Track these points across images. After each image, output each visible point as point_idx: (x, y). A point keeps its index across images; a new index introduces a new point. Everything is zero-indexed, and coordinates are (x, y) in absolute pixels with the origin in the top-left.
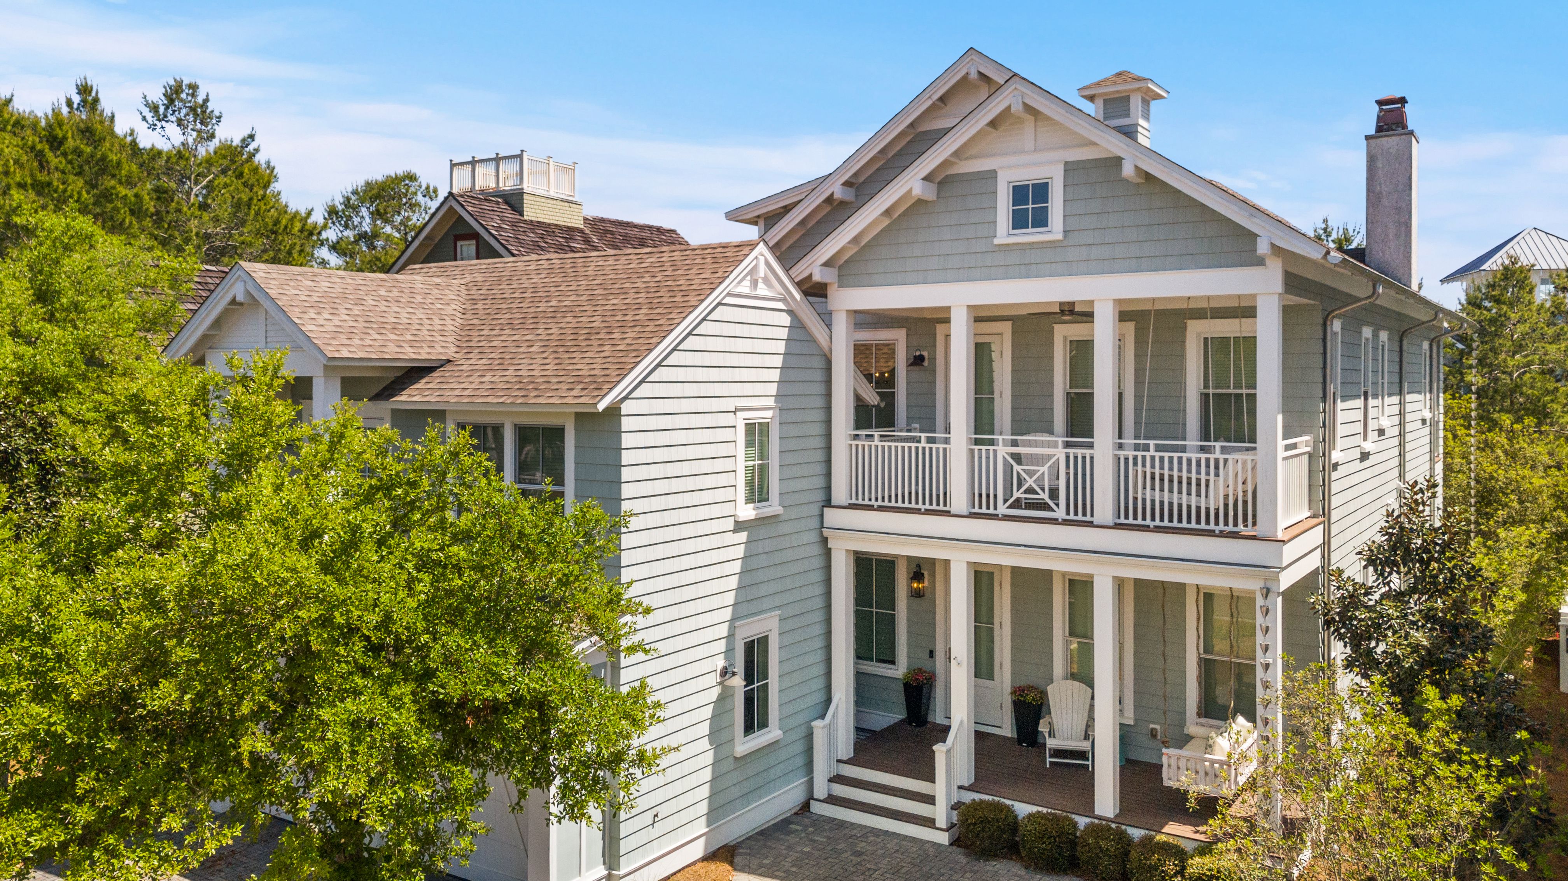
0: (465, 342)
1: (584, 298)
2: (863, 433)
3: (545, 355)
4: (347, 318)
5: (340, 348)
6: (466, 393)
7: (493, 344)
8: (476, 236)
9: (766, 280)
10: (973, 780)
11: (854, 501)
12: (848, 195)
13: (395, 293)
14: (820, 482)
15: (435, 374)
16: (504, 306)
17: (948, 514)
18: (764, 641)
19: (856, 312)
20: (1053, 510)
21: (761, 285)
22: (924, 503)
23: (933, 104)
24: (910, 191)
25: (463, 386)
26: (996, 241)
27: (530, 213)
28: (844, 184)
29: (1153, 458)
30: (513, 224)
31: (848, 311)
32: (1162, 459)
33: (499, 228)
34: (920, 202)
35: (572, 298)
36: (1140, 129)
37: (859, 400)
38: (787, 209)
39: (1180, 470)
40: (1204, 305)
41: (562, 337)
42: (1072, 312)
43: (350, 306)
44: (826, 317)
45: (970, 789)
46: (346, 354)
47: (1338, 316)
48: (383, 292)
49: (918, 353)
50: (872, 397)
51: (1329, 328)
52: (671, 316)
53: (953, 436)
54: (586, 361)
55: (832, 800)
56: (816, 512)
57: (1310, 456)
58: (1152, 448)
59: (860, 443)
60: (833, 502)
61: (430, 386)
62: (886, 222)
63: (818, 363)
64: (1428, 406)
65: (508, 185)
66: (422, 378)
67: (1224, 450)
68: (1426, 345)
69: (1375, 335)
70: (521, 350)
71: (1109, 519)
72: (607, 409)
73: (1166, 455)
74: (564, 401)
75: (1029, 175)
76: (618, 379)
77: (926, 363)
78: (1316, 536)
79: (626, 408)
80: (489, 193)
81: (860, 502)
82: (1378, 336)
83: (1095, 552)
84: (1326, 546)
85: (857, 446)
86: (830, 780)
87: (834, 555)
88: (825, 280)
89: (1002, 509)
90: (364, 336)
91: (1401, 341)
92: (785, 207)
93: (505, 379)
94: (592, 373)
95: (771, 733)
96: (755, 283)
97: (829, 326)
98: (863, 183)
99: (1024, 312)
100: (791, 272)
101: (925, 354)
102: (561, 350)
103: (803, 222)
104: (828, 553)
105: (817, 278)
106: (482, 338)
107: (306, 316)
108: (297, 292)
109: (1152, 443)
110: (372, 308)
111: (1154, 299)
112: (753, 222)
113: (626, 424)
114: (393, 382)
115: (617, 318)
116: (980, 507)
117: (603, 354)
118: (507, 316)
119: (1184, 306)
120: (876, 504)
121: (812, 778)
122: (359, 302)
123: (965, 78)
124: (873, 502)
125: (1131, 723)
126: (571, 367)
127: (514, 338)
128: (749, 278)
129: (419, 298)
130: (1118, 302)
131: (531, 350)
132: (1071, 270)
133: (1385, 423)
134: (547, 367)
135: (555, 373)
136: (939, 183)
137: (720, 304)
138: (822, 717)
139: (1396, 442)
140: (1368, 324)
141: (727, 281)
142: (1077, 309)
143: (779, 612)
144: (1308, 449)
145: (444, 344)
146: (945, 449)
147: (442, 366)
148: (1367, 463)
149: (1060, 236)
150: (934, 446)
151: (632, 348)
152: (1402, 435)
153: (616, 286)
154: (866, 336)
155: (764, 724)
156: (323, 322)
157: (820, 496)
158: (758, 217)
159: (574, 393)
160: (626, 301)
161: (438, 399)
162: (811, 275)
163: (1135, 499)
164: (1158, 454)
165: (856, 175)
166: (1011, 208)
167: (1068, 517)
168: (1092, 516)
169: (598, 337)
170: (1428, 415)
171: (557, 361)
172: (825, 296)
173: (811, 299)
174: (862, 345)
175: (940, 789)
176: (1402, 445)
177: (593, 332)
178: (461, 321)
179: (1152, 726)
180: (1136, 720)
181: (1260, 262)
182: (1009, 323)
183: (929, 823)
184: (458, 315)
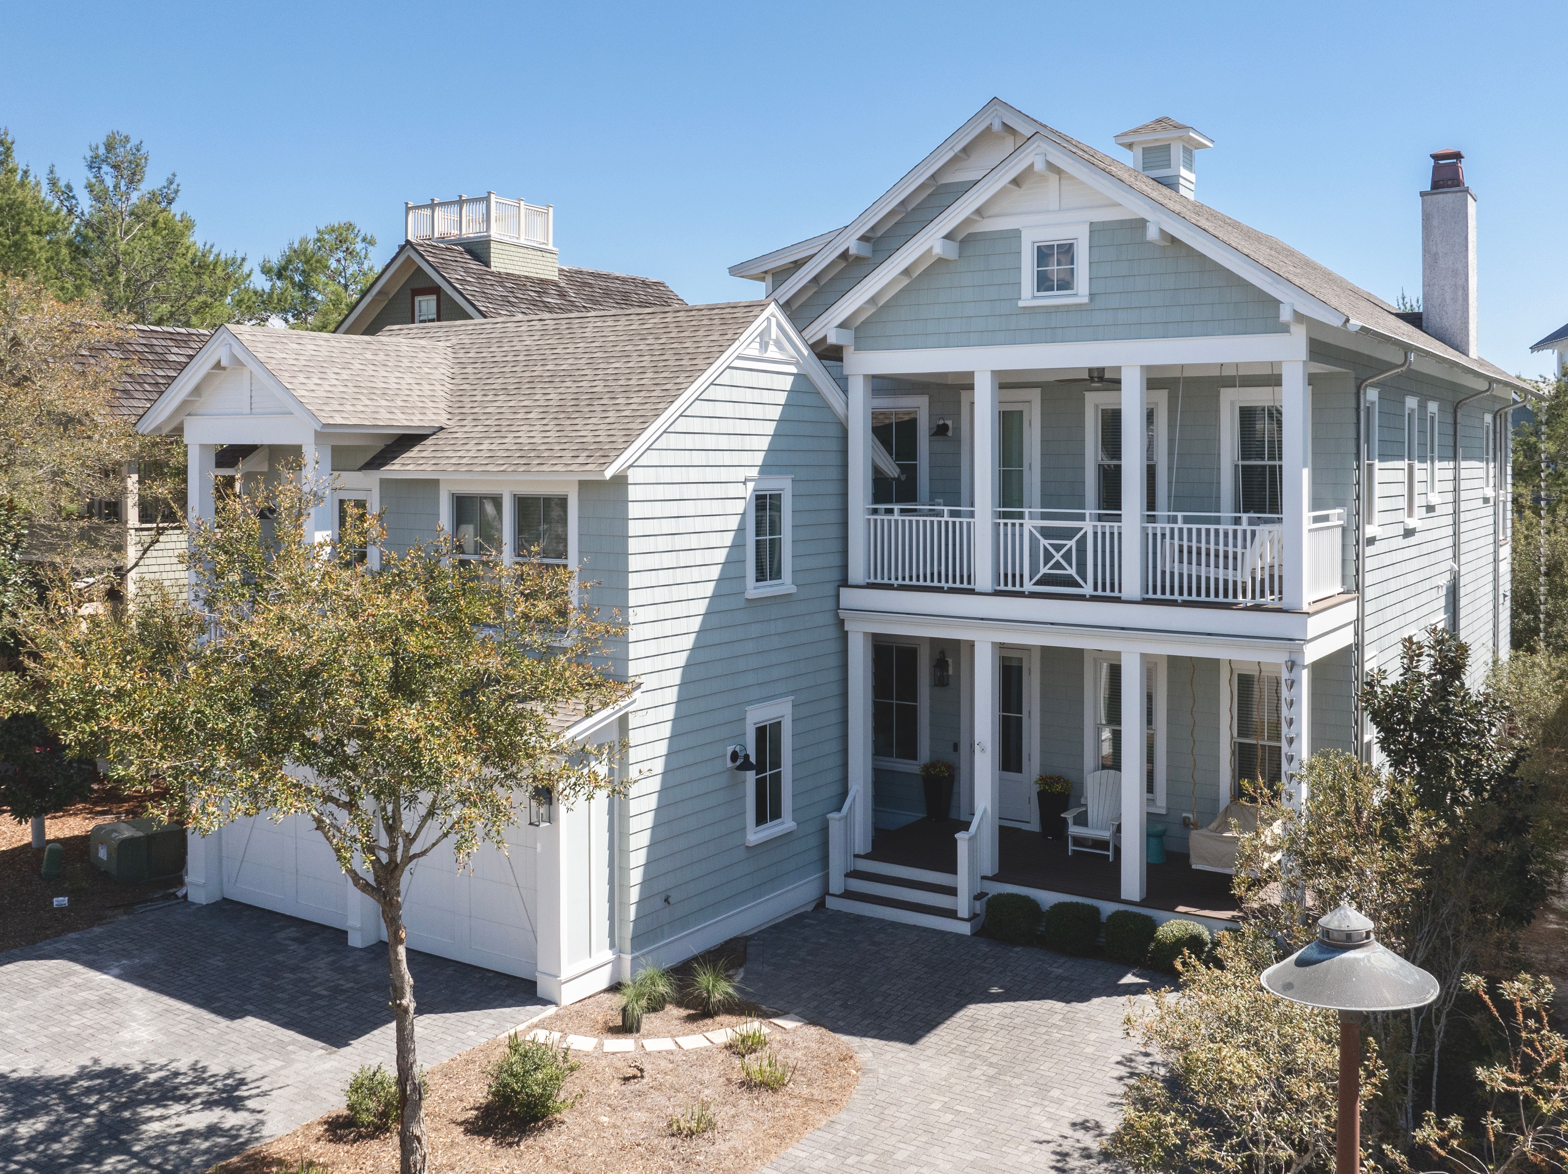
0: (457, 409)
1: (583, 361)
2: (882, 507)
3: (544, 422)
4: (336, 382)
5: (334, 414)
6: (464, 461)
7: (487, 410)
8: (436, 290)
9: (778, 343)
10: (997, 871)
11: (872, 580)
12: (865, 250)
13: (381, 357)
14: (835, 560)
15: (428, 442)
16: (495, 370)
17: (972, 592)
18: (776, 726)
19: (874, 377)
20: (1081, 586)
21: (772, 347)
22: (947, 581)
23: (956, 156)
24: (931, 249)
25: (459, 454)
26: (1021, 304)
27: (499, 263)
28: (859, 239)
29: (1181, 530)
30: (480, 277)
31: (865, 376)
32: (1190, 531)
33: (463, 281)
34: (940, 261)
35: (570, 361)
36: (1182, 181)
37: (877, 472)
38: (798, 265)
39: (1208, 542)
40: (1233, 373)
41: (562, 403)
42: (1101, 379)
43: (337, 371)
44: (842, 383)
45: (994, 878)
46: (339, 420)
47: (1372, 385)
48: (369, 356)
49: (941, 422)
50: (892, 470)
51: (1362, 397)
52: (678, 381)
53: (977, 509)
54: (590, 427)
55: (848, 895)
56: (832, 592)
57: (1344, 530)
58: (1180, 519)
59: (879, 517)
60: (851, 581)
61: (424, 454)
62: (906, 281)
63: (833, 431)
64: (1491, 483)
65: (470, 231)
66: (414, 446)
67: (1251, 522)
68: (1488, 418)
69: (1423, 406)
70: (519, 416)
71: (1137, 594)
72: (614, 478)
73: (1194, 527)
74: (570, 468)
75: (1054, 235)
76: (625, 445)
77: (950, 433)
78: (1349, 611)
79: (633, 476)
80: (451, 242)
81: (879, 581)
82: (1426, 407)
83: (1123, 629)
84: (1359, 623)
85: (876, 520)
86: (847, 875)
87: (851, 637)
88: (840, 343)
89: (1028, 587)
90: (355, 402)
91: (1455, 412)
92: (796, 262)
93: (504, 447)
94: (598, 439)
95: (786, 823)
96: (764, 346)
97: (845, 392)
98: (881, 237)
99: (1052, 378)
100: (804, 334)
101: (949, 423)
102: (562, 416)
103: (815, 279)
104: (844, 637)
105: (832, 340)
106: (475, 405)
107: (295, 381)
108: (284, 356)
109: (1180, 515)
110: (360, 372)
111: (1183, 366)
112: (761, 277)
113: (633, 493)
114: (382, 451)
115: (620, 383)
116: (1006, 584)
117: (607, 421)
118: (499, 381)
119: (1216, 373)
120: (896, 583)
121: (828, 874)
122: (346, 366)
123: (989, 128)
124: (893, 581)
125: (1163, 812)
126: (574, 434)
127: (510, 404)
128: (758, 340)
129: (406, 362)
130: (1146, 369)
131: (529, 416)
132: (1097, 334)
133: (1434, 499)
134: (548, 434)
135: (558, 440)
136: (962, 241)
137: (729, 367)
138: (839, 809)
139: (1449, 520)
140: (1413, 394)
141: (737, 343)
142: (1107, 376)
143: (792, 698)
144: (1341, 522)
145: (435, 411)
146: (969, 524)
147: (434, 434)
148: (1412, 540)
149: (1086, 300)
150: (957, 520)
151: (638, 413)
152: (1456, 513)
153: (617, 349)
154: (885, 403)
155: (776, 814)
156: (315, 388)
157: (836, 575)
158: (766, 272)
159: (579, 460)
160: (629, 365)
161: (434, 468)
162: (825, 337)
163: (1163, 573)
164: (1186, 527)
165: (873, 229)
166: (1036, 269)
167: (1095, 593)
168: (1120, 591)
169: (602, 402)
170: (1490, 493)
171: (558, 428)
172: (841, 360)
173: (825, 362)
174: (881, 413)
175: (963, 880)
176: (1456, 524)
177: (594, 397)
178: (451, 386)
179: (1184, 815)
180: (1168, 809)
181: (1284, 329)
182: (1038, 391)
183: (951, 914)
184: (448, 379)
